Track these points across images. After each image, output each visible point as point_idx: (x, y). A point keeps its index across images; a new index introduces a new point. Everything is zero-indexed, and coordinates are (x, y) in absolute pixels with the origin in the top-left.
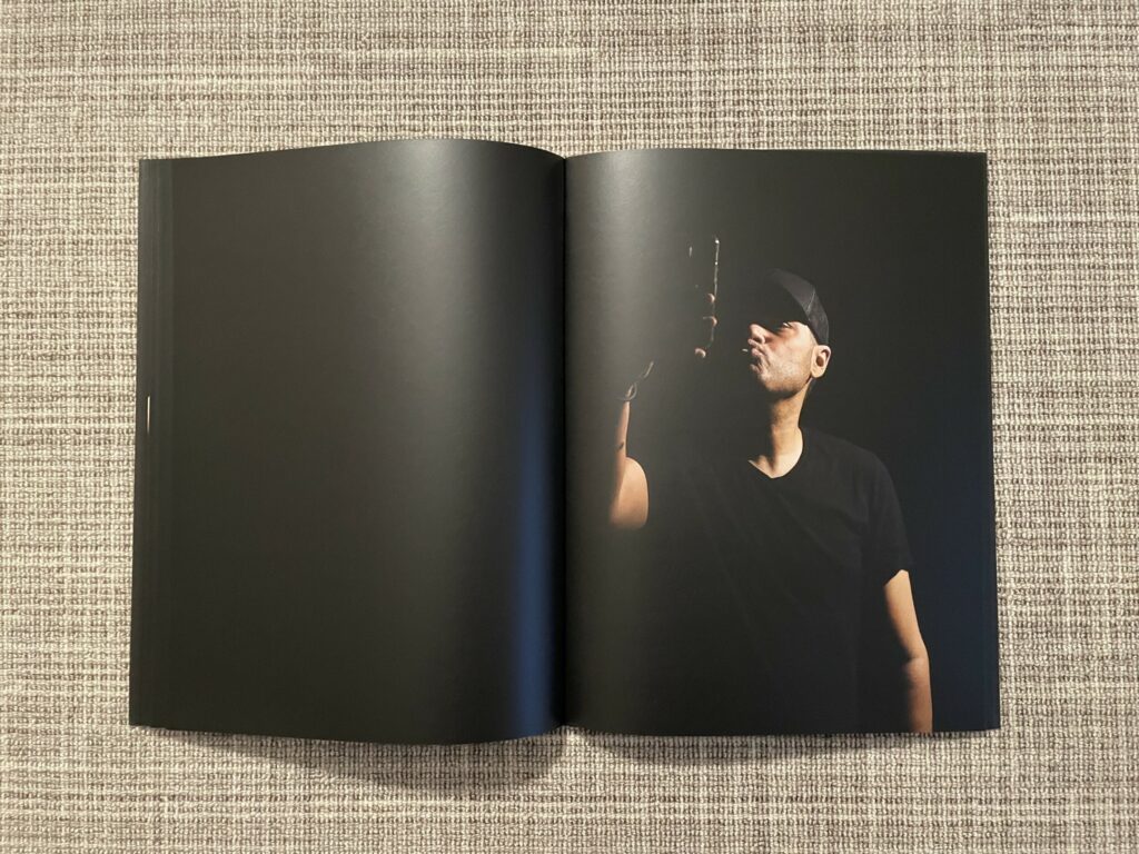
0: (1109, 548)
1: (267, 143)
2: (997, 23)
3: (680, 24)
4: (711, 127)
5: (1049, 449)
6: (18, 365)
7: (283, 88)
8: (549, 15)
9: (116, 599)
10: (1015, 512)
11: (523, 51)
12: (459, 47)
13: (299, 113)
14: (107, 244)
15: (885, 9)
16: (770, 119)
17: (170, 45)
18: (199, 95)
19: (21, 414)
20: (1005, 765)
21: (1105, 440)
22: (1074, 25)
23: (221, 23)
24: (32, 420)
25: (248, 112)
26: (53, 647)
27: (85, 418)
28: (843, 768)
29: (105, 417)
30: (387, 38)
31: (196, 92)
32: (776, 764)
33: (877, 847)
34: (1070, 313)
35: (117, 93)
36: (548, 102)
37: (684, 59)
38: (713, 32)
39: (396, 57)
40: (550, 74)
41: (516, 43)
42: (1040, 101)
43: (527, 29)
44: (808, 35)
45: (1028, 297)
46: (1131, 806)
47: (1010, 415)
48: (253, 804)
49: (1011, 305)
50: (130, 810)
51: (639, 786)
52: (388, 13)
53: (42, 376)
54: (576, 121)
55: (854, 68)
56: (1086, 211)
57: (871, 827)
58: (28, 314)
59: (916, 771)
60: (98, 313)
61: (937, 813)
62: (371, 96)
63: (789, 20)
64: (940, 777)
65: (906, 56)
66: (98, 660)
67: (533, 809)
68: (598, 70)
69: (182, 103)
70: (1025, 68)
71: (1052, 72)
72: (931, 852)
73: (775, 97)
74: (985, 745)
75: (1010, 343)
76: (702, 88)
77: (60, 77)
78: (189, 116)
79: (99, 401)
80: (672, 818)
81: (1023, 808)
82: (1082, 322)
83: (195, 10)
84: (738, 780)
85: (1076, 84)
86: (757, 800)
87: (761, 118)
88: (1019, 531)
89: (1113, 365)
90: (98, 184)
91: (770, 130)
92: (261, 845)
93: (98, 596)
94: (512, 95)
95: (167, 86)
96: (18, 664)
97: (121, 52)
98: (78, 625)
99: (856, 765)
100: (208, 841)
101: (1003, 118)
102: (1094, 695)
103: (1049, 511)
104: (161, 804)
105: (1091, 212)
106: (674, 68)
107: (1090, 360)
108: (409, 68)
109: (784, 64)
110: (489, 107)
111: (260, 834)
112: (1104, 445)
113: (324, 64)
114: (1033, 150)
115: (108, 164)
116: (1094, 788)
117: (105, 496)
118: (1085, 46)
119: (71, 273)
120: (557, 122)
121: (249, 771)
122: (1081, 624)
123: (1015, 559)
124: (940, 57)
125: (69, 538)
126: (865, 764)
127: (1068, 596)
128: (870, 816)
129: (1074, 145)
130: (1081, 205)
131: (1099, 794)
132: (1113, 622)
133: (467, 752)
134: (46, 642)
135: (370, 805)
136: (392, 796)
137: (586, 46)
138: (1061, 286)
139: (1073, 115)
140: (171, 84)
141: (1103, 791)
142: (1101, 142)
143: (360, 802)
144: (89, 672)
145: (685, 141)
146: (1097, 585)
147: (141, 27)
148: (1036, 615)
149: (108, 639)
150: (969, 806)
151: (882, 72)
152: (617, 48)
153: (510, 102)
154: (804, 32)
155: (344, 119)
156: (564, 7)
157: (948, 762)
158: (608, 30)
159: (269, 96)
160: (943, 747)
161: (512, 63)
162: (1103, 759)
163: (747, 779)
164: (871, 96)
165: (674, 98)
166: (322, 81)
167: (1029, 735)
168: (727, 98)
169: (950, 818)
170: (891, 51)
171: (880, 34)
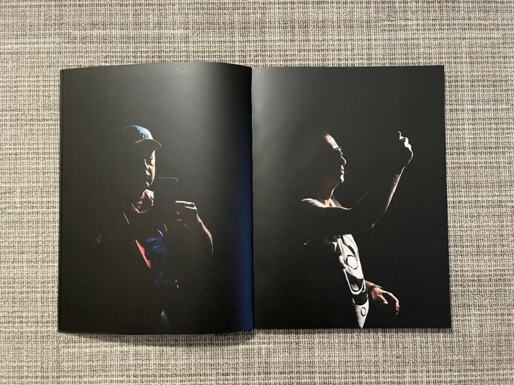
1: (37, 74)
2: (373, 20)
3: (229, 19)
7: (45, 49)
8: (169, 15)
11: (157, 31)
12: (127, 30)
13: (52, 60)
15: (323, 13)
16: (271, 63)
18: (7, 53)
20: (377, 356)
22: (408, 20)
23: (17, 19)
25: (29, 60)
28: (304, 358)
30: (94, 25)
31: (5, 51)
36: (169, 55)
37: (231, 36)
38: (245, 24)
39: (98, 34)
40: (170, 42)
41: (154, 27)
42: (392, 55)
43: (159, 21)
44: (288, 25)
46: (434, 374)
48: (34, 380)
51: (212, 369)
52: (94, 14)
59: (337, 359)
61: (346, 378)
62: (86, 52)
63: (279, 18)
64: (348, 362)
65: (332, 35)
67: (163, 381)
68: (192, 41)
70: (386, 40)
71: (398, 42)
73: (273, 53)
74: (368, 347)
76: (240, 49)
80: (226, 383)
81: (385, 375)
83: (5, 14)
84: (256, 366)
85: (409, 47)
86: (265, 374)
87: (266, 63)
94: (152, 52)
99: (310, 357)
101: (375, 63)
106: (227, 40)
108: (104, 39)
109: (276, 38)
113: (64, 37)
116: (417, 366)
118: (413, 30)
121: (31, 365)
124: (347, 35)
126: (314, 356)
128: (316, 380)
131: (419, 369)
135: (87, 380)
136: (97, 376)
137: (186, 29)
139: (407, 61)
141: (421, 367)
143: (83, 379)
150: (361, 374)
151: (321, 42)
152: (200, 30)
153: (151, 55)
154: (286, 23)
155: (73, 62)
156: (176, 11)
157: (351, 355)
158: (196, 22)
159: (38, 52)
160: (349, 348)
161: (152, 37)
162: (421, 353)
163: (261, 364)
164: (316, 53)
165: (227, 54)
166: (63, 45)
167: (387, 342)
168: (251, 54)
169: (352, 380)
170: (325, 33)
171: (320, 25)
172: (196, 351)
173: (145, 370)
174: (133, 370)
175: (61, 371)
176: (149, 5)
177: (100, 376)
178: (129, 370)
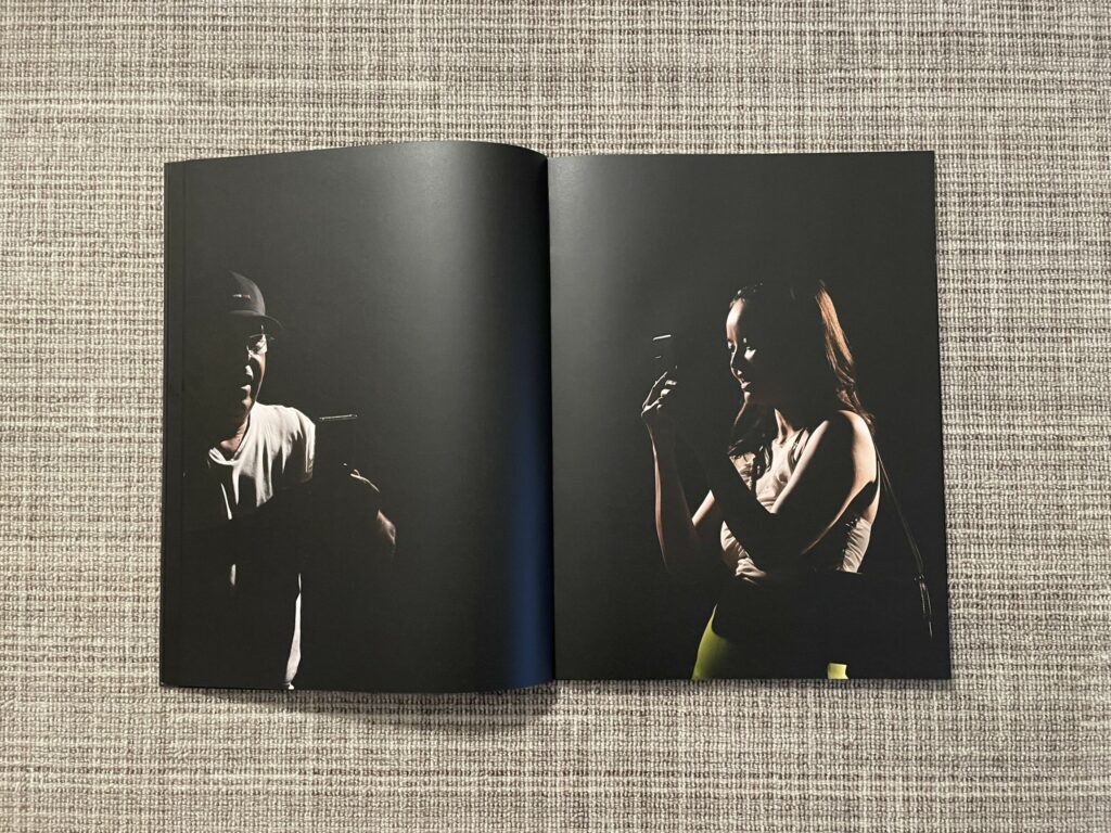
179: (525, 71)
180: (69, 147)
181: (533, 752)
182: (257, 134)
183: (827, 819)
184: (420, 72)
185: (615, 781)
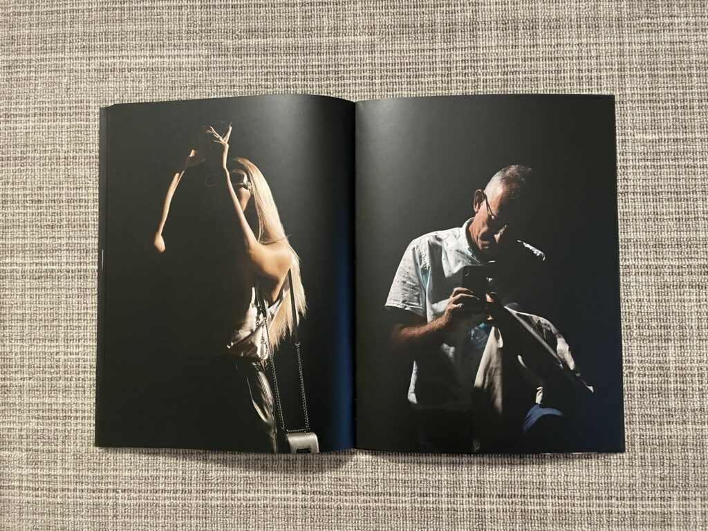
0: (698, 342)
2: (626, 16)
3: (429, 20)
4: (448, 83)
5: (660, 280)
6: (32, 231)
7: (189, 63)
8: (349, 17)
9: (91, 371)
10: (639, 319)
11: (333, 39)
12: (294, 37)
13: (198, 78)
14: (85, 159)
15: (556, 9)
16: (485, 77)
17: (122, 38)
18: (139, 69)
19: (34, 261)
20: (633, 476)
21: (695, 274)
22: (674, 17)
23: (152, 25)
24: (41, 264)
25: (168, 78)
26: (53, 400)
27: (72, 263)
28: (531, 477)
29: (84, 262)
30: (251, 32)
31: (137, 67)
32: (490, 474)
33: (553, 526)
34: (673, 196)
35: (90, 68)
36: (348, 69)
37: (431, 42)
38: (449, 25)
39: (257, 43)
40: (349, 52)
41: (329, 34)
42: (653, 64)
43: (336, 25)
44: (508, 25)
45: (646, 186)
47: (635, 259)
48: (172, 495)
49: (636, 190)
50: (99, 498)
51: (405, 486)
52: (252, 17)
53: (47, 238)
54: (366, 80)
55: (537, 45)
56: (683, 132)
57: (549, 514)
58: (39, 201)
59: (576, 479)
60: (80, 200)
61: (590, 506)
62: (242, 67)
63: (496, 17)
64: (592, 483)
65: (569, 37)
66: (80, 408)
67: (340, 500)
68: (379, 50)
69: (129, 73)
70: (644, 44)
71: (661, 46)
72: (586, 529)
73: (488, 64)
74: (620, 464)
75: (635, 214)
76: (443, 59)
77: (57, 59)
78: (133, 81)
79: (81, 252)
80: (425, 506)
81: (644, 503)
82: (681, 201)
83: (136, 17)
84: (465, 485)
85: (676, 53)
86: (478, 496)
87: (479, 77)
88: (641, 331)
89: (701, 227)
90: (79, 123)
91: (485, 84)
92: (177, 520)
93: (80, 369)
94: (327, 65)
95: (120, 63)
96: (32, 410)
97: (93, 44)
98: (68, 387)
99: (539, 476)
100: (145, 517)
101: (630, 75)
102: (689, 433)
103: (660, 319)
104: (117, 495)
105: (686, 133)
106: (425, 48)
107: (686, 225)
108: (264, 51)
109: (493, 43)
110: (313, 73)
111: (176, 513)
112: (695, 278)
113: (213, 49)
114: (649, 95)
115: (85, 111)
116: (689, 491)
117: (84, 309)
118: (682, 30)
119: (64, 176)
120: (354, 81)
121: (169, 475)
122: (680, 389)
123: (639, 348)
124: (590, 37)
125: (63, 335)
126: (545, 475)
127: (672, 371)
128: (548, 507)
129: (675, 91)
130: (679, 128)
131: (691, 495)
132: (700, 387)
133: (300, 465)
134: (49, 397)
135: (242, 497)
136: (255, 491)
137: (371, 35)
138: (667, 179)
139: (674, 73)
140: (122, 62)
141: (695, 493)
142: (692, 89)
143: (236, 495)
144: (75, 415)
145: (432, 92)
146: (690, 365)
147: (104, 28)
148: (652, 383)
149: (86, 395)
150: (610, 502)
151: (554, 47)
152: (390, 36)
153: (325, 70)
154: (506, 24)
155: (225, 81)
156: (358, 11)
157: (597, 474)
158: (385, 25)
159: (180, 68)
160: (593, 464)
161: (326, 46)
162: (694, 473)
163: (471, 483)
164: (547, 62)
165: (426, 66)
166: (212, 59)
167: (648, 458)
168: (458, 65)
169: (598, 509)
170: (560, 35)
171: (553, 24)
172: (384, 462)
173: (317, 485)
174: (301, 485)
175: (208, 484)
176: (322, 5)
177: (258, 491)
178: (296, 484)
179: (432, 26)
180: (136, 87)
181: (447, 481)
182: (256, 75)
183: (649, 527)
184: (362, 30)
185: (503, 501)
